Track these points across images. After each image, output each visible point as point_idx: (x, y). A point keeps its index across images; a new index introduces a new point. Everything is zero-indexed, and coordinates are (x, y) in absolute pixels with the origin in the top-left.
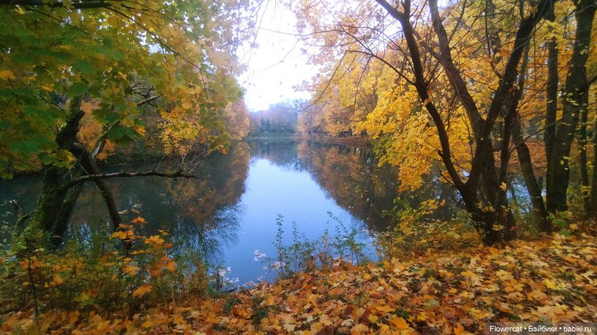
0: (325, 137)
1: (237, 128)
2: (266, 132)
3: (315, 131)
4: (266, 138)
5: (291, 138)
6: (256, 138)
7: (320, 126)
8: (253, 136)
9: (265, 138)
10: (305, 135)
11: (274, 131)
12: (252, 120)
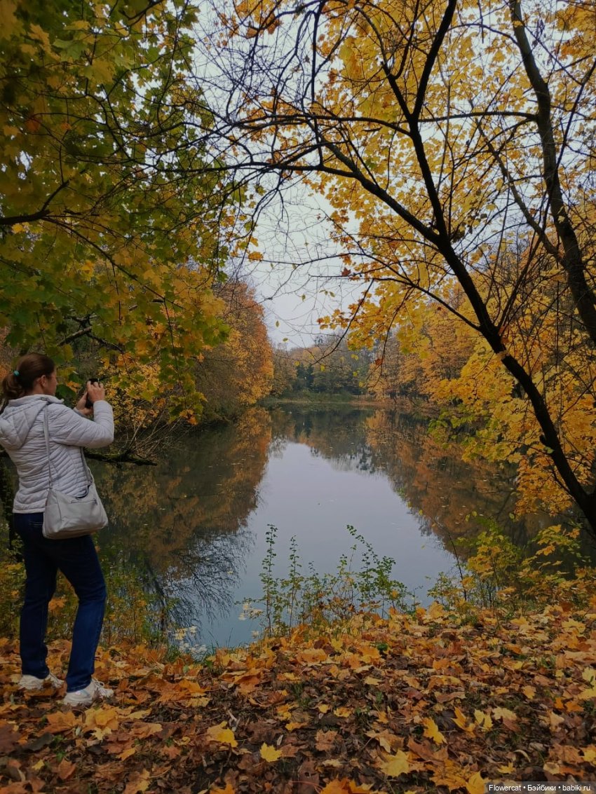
0: (424, 404)
1: (249, 380)
2: (305, 391)
3: (404, 393)
4: (305, 402)
5: (354, 403)
6: (285, 401)
7: (413, 382)
8: (280, 397)
9: (303, 402)
10: (382, 399)
11: (321, 389)
12: (278, 366)
